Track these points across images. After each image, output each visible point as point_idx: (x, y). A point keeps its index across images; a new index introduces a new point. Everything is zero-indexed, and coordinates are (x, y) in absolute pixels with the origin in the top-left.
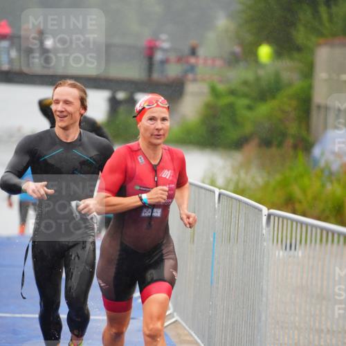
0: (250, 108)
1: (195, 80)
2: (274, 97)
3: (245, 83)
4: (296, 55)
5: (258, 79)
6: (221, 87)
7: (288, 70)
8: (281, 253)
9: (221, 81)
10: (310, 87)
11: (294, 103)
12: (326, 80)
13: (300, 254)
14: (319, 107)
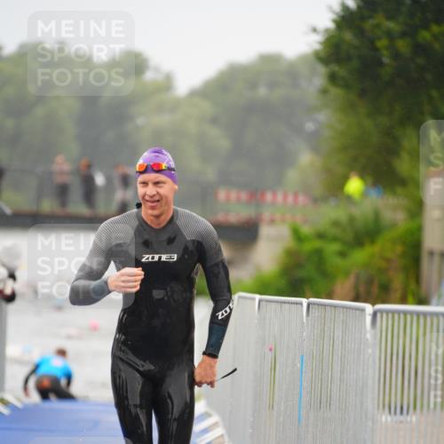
0: (343, 254)
1: (272, 221)
2: (373, 242)
3: (336, 224)
4: (399, 190)
5: (352, 219)
6: (306, 230)
7: (390, 208)
8: (389, 418)
9: (305, 221)
10: (420, 229)
11: (399, 249)
12: (439, 220)
13: (414, 419)
14: (431, 254)
